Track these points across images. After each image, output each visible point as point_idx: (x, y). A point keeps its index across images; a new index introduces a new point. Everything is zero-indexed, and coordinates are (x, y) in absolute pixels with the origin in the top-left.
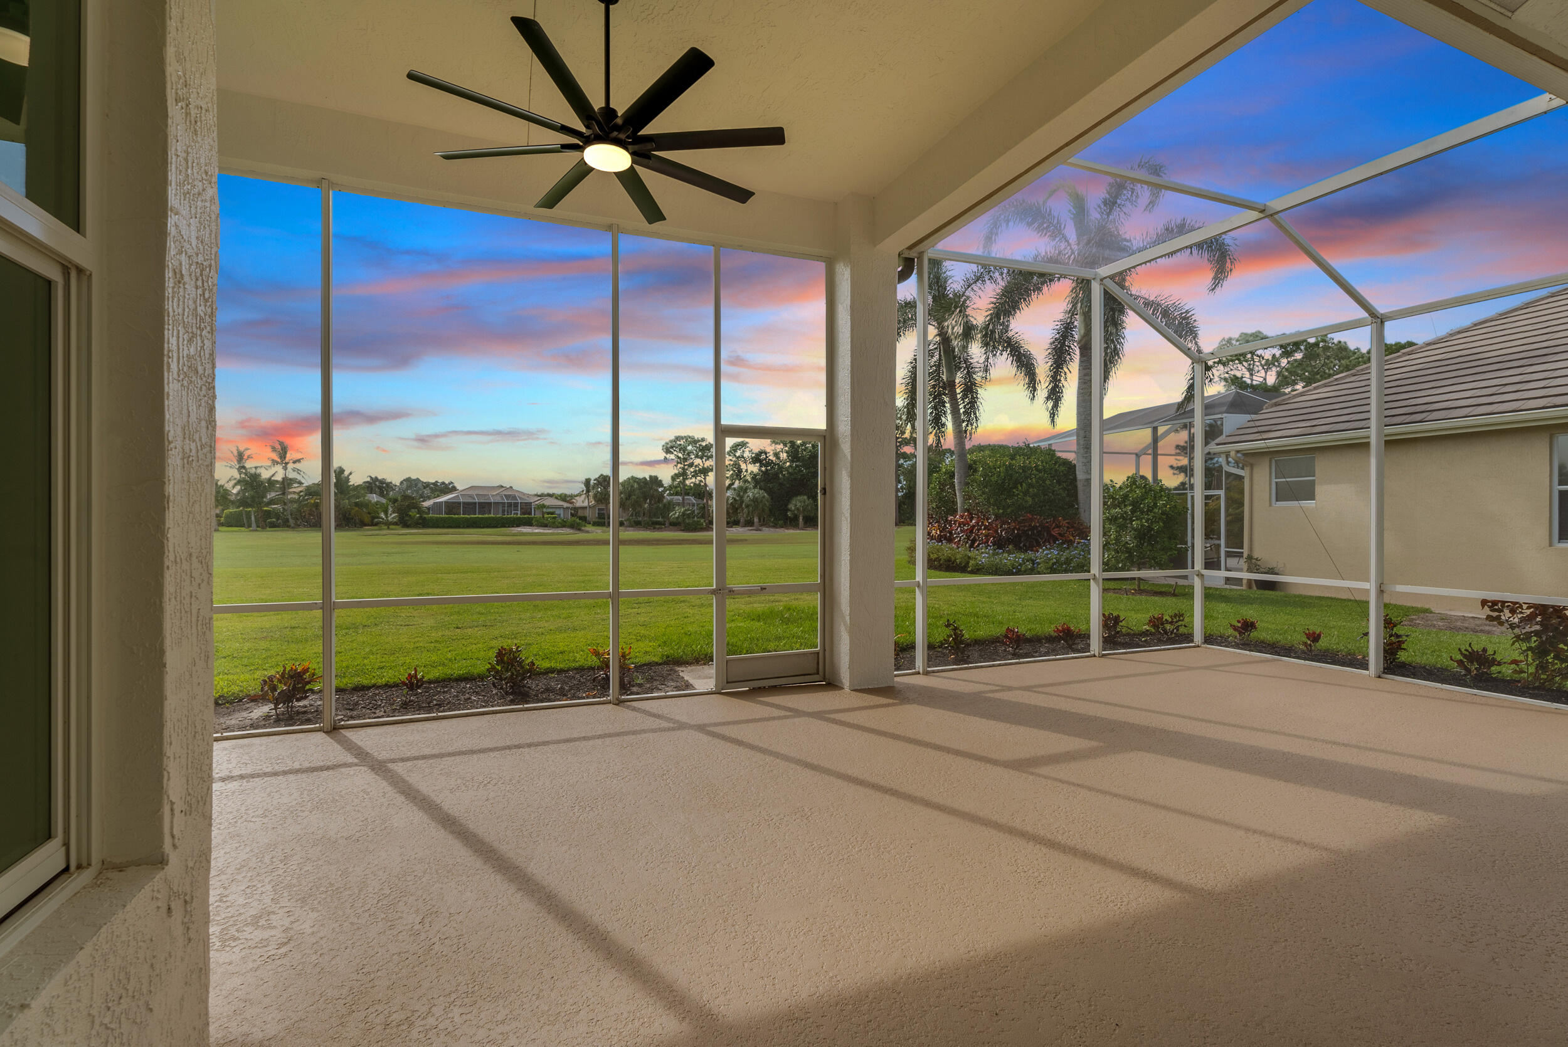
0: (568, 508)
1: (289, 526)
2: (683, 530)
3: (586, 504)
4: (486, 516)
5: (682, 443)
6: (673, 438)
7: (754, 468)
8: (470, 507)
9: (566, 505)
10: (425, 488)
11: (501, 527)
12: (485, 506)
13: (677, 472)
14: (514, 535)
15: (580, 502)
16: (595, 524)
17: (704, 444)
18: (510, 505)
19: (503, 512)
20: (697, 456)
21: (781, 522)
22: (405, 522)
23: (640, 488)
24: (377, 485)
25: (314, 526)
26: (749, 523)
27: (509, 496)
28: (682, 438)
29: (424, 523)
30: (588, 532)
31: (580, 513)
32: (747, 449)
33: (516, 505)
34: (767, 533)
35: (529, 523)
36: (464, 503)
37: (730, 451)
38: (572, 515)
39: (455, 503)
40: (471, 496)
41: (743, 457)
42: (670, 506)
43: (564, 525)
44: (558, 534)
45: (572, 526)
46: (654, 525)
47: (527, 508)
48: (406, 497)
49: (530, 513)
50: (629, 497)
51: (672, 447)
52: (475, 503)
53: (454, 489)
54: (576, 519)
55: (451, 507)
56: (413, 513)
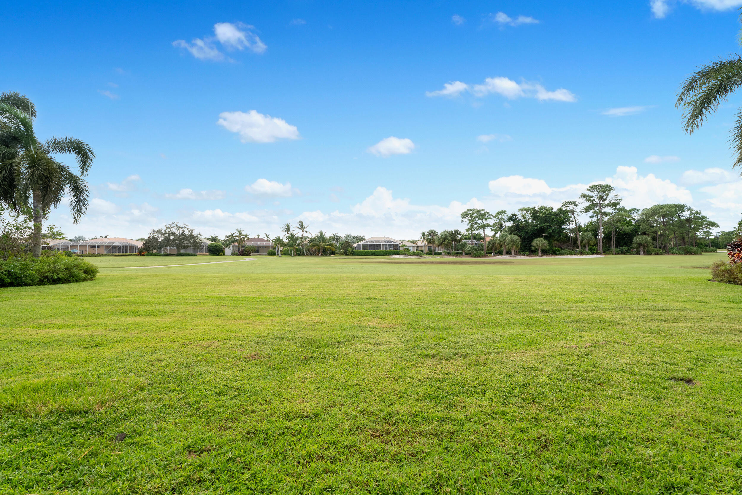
0: (414, 246)
1: (304, 255)
2: (473, 257)
3: (423, 244)
4: (379, 250)
5: (471, 212)
6: (466, 210)
7: (509, 224)
8: (372, 246)
9: (414, 245)
10: (354, 238)
11: (386, 255)
12: (379, 246)
13: (469, 227)
14: (392, 259)
15: (420, 244)
16: (428, 254)
17: (483, 212)
18: (389, 245)
19: (386, 248)
20: (479, 219)
21: (527, 253)
22: (346, 253)
23: (450, 236)
24: (336, 238)
25: (313, 255)
26: (509, 253)
27: (389, 241)
28: (471, 210)
29: (353, 253)
30: (425, 258)
31: (420, 249)
32: (505, 215)
33: (391, 245)
34: (519, 258)
35: (398, 254)
36: (370, 245)
37: (496, 216)
38: (417, 250)
39: (366, 245)
40: (372, 242)
41: (503, 218)
42: (465, 245)
43: (414, 254)
44: (411, 259)
45: (417, 255)
46: (457, 254)
47: (396, 246)
48: (347, 242)
49: (398, 249)
50: (444, 241)
51: (466, 215)
52: (374, 245)
53: (364, 239)
54: (419, 252)
55: (365, 246)
56: (350, 249)
